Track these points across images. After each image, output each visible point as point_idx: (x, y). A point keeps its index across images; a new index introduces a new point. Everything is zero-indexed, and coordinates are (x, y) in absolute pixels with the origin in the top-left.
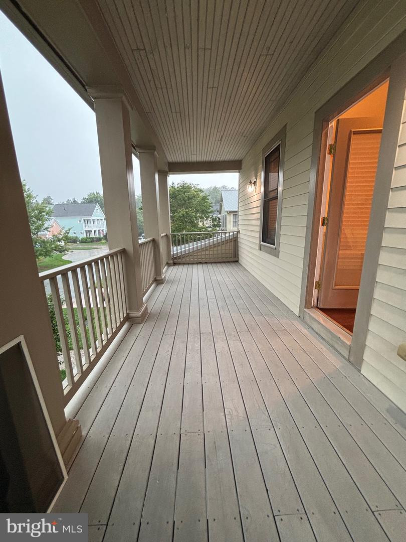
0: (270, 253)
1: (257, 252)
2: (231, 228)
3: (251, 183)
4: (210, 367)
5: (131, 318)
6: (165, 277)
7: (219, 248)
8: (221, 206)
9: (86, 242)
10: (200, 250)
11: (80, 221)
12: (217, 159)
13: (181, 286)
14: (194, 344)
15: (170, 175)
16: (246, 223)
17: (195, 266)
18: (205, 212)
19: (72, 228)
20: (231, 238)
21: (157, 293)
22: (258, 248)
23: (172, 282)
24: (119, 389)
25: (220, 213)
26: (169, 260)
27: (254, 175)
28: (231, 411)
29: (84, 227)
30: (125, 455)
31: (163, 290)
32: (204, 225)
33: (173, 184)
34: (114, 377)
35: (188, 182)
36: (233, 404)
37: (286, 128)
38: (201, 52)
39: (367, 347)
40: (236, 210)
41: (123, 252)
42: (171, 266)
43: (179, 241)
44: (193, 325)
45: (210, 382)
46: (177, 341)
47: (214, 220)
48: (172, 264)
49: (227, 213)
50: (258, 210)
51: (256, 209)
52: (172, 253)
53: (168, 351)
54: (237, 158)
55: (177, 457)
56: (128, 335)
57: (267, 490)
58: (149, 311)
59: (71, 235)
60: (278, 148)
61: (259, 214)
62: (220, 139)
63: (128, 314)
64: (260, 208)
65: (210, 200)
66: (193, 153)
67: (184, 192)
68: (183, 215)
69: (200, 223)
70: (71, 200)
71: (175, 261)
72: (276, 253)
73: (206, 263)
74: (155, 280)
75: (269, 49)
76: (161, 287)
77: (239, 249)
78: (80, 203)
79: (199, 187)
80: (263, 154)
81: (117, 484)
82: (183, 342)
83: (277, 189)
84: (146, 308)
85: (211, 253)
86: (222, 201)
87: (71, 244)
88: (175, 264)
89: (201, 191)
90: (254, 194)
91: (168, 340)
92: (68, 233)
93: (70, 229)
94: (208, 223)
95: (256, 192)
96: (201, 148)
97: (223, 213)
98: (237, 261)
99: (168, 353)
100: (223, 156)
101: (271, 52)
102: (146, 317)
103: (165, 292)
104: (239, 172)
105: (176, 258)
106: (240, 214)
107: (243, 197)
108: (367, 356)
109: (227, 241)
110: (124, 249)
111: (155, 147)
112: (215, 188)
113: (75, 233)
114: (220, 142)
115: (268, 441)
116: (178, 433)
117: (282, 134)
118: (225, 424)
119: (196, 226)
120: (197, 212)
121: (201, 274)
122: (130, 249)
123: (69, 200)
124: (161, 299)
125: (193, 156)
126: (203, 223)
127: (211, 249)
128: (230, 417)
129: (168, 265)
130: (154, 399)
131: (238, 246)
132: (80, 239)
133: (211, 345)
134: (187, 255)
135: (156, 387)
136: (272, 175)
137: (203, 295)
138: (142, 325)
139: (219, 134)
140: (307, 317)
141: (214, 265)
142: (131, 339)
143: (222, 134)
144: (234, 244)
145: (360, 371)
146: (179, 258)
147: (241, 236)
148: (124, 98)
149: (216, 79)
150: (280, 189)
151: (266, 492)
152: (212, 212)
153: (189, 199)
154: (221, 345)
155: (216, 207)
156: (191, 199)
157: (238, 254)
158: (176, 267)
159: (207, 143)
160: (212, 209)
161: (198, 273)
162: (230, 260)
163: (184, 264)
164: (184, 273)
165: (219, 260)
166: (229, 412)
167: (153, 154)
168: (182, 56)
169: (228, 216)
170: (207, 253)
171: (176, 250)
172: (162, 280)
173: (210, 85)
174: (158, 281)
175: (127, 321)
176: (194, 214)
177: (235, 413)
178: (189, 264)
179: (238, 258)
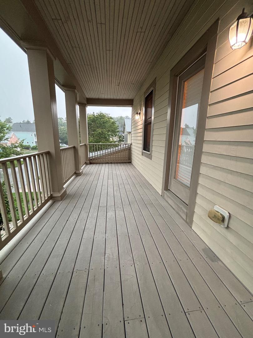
0: (147, 157)
1: (141, 157)
2: (129, 142)
3: (137, 113)
4: (101, 228)
5: (53, 197)
6: (82, 171)
7: (119, 154)
8: (124, 128)
9: (35, 149)
10: (107, 155)
11: (32, 135)
12: (117, 98)
13: (92, 177)
14: (93, 213)
15: (88, 107)
16: (135, 138)
17: (104, 165)
18: (114, 132)
19: (25, 139)
20: (126, 148)
21: (76, 182)
22: (141, 154)
23: (86, 174)
24: (36, 244)
25: (124, 133)
26: (87, 161)
27: (139, 109)
28: (109, 255)
29: (34, 139)
30: (31, 288)
31: (80, 180)
32: (113, 140)
33: (94, 113)
34: (35, 237)
35: (103, 113)
36: (111, 250)
37: (156, 80)
38: (99, 26)
39: (195, 213)
40: (130, 131)
41: (48, 153)
42: (88, 165)
43: (96, 149)
44: (95, 201)
45: (99, 237)
46: (82, 212)
47: (120, 137)
48: (89, 163)
49: (127, 133)
50: (141, 130)
51: (140, 130)
52: (89, 157)
53: (75, 218)
54: (130, 98)
55: (68, 287)
56: (50, 209)
57: (123, 305)
58: (68, 193)
59: (25, 144)
60: (152, 92)
61: (142, 133)
62: (118, 85)
63: (51, 195)
64: (142, 129)
65: (117, 124)
66: (102, 93)
67: (101, 119)
68: (100, 133)
69: (111, 138)
70: (26, 121)
71: (91, 162)
72: (150, 157)
73: (111, 163)
74: (75, 173)
75: (142, 28)
76: (79, 178)
77: (132, 155)
78: (32, 123)
79: (110, 116)
80: (144, 95)
81: (21, 309)
82: (87, 212)
83: (151, 117)
84: (65, 191)
85: (114, 156)
86: (125, 125)
87: (25, 150)
88: (91, 163)
89: (111, 118)
90: (140, 120)
91: (77, 211)
92: (23, 143)
93: (24, 140)
94: (116, 139)
95: (140, 119)
96: (107, 90)
97: (126, 133)
98: (131, 162)
99: (75, 220)
100: (121, 96)
101: (143, 30)
102: (64, 196)
103: (81, 181)
104: (132, 107)
105: (91, 160)
106: (132, 133)
107: (134, 123)
108: (195, 218)
109: (124, 150)
110: (49, 151)
111: (75, 87)
112: (121, 117)
113: (28, 143)
114: (118, 86)
115: (129, 274)
116: (71, 271)
117: (154, 84)
118: (104, 263)
119: (108, 140)
120: (109, 131)
121: (107, 170)
122: (53, 151)
123: (24, 121)
124: (78, 185)
125: (102, 94)
126: (113, 139)
127: (114, 155)
128: (107, 259)
129: (86, 164)
130: (59, 250)
131: (131, 153)
132: (32, 146)
133: (104, 214)
134: (99, 158)
135: (63, 241)
136: (149, 109)
137: (105, 183)
138: (61, 202)
139: (117, 81)
140: (165, 196)
141: (116, 164)
142: (52, 211)
143: (119, 81)
144: (128, 152)
145: (191, 227)
146: (94, 159)
147: (133, 147)
148: (48, 50)
149: (111, 45)
150: (153, 118)
151: (122, 305)
152: (118, 132)
153: (104, 123)
154: (111, 214)
155: (120, 129)
156: (105, 123)
157: (131, 158)
158: (91, 165)
159: (110, 87)
160: (118, 130)
161: (105, 169)
162: (126, 162)
163: (97, 163)
164: (96, 170)
165: (120, 161)
166: (108, 256)
167: (74, 92)
168: (87, 26)
169: (128, 134)
170: (111, 157)
171: (91, 155)
172: (80, 173)
173: (108, 48)
174: (77, 174)
175: (51, 199)
176: (106, 132)
177: (111, 257)
178: (100, 163)
179: (131, 160)
